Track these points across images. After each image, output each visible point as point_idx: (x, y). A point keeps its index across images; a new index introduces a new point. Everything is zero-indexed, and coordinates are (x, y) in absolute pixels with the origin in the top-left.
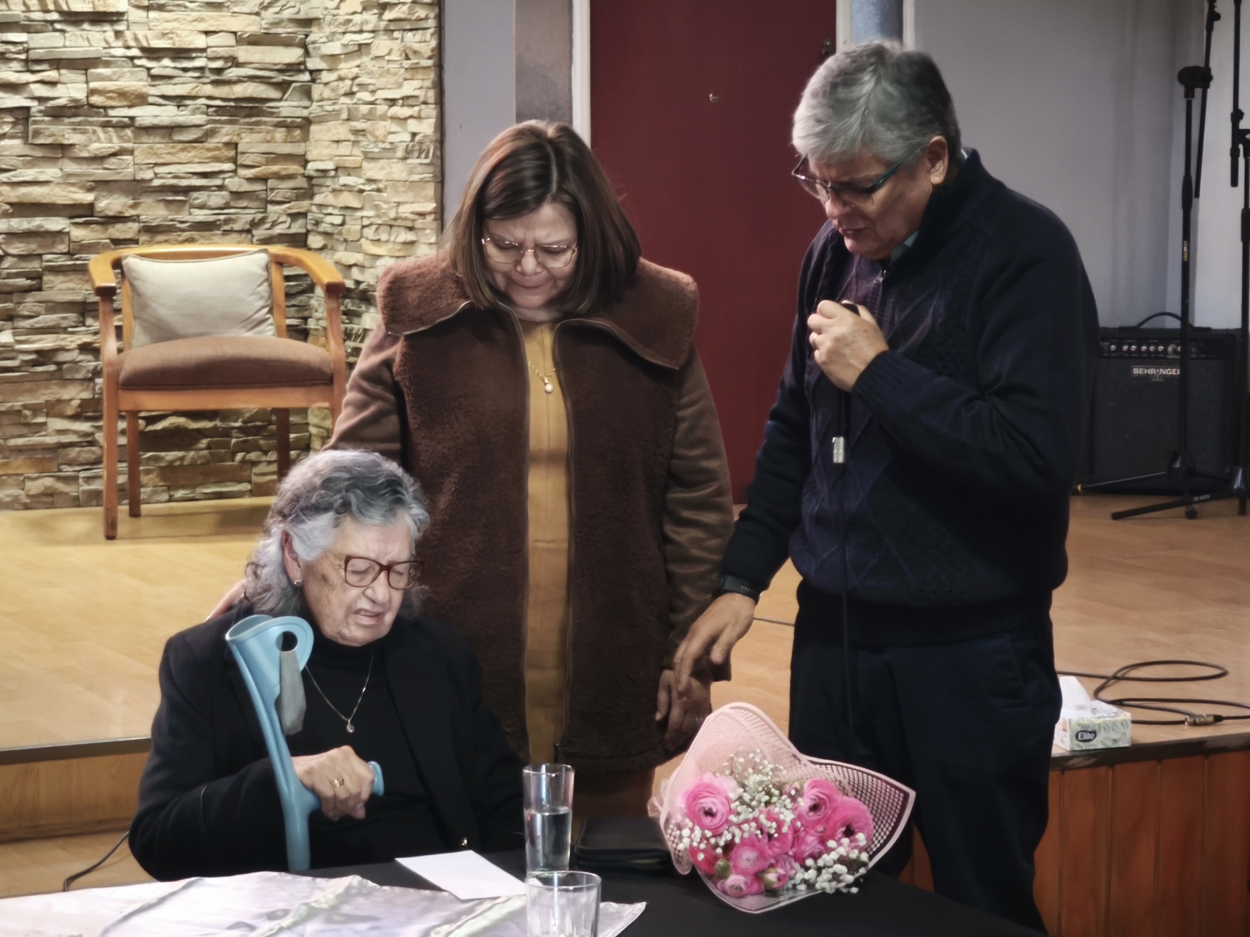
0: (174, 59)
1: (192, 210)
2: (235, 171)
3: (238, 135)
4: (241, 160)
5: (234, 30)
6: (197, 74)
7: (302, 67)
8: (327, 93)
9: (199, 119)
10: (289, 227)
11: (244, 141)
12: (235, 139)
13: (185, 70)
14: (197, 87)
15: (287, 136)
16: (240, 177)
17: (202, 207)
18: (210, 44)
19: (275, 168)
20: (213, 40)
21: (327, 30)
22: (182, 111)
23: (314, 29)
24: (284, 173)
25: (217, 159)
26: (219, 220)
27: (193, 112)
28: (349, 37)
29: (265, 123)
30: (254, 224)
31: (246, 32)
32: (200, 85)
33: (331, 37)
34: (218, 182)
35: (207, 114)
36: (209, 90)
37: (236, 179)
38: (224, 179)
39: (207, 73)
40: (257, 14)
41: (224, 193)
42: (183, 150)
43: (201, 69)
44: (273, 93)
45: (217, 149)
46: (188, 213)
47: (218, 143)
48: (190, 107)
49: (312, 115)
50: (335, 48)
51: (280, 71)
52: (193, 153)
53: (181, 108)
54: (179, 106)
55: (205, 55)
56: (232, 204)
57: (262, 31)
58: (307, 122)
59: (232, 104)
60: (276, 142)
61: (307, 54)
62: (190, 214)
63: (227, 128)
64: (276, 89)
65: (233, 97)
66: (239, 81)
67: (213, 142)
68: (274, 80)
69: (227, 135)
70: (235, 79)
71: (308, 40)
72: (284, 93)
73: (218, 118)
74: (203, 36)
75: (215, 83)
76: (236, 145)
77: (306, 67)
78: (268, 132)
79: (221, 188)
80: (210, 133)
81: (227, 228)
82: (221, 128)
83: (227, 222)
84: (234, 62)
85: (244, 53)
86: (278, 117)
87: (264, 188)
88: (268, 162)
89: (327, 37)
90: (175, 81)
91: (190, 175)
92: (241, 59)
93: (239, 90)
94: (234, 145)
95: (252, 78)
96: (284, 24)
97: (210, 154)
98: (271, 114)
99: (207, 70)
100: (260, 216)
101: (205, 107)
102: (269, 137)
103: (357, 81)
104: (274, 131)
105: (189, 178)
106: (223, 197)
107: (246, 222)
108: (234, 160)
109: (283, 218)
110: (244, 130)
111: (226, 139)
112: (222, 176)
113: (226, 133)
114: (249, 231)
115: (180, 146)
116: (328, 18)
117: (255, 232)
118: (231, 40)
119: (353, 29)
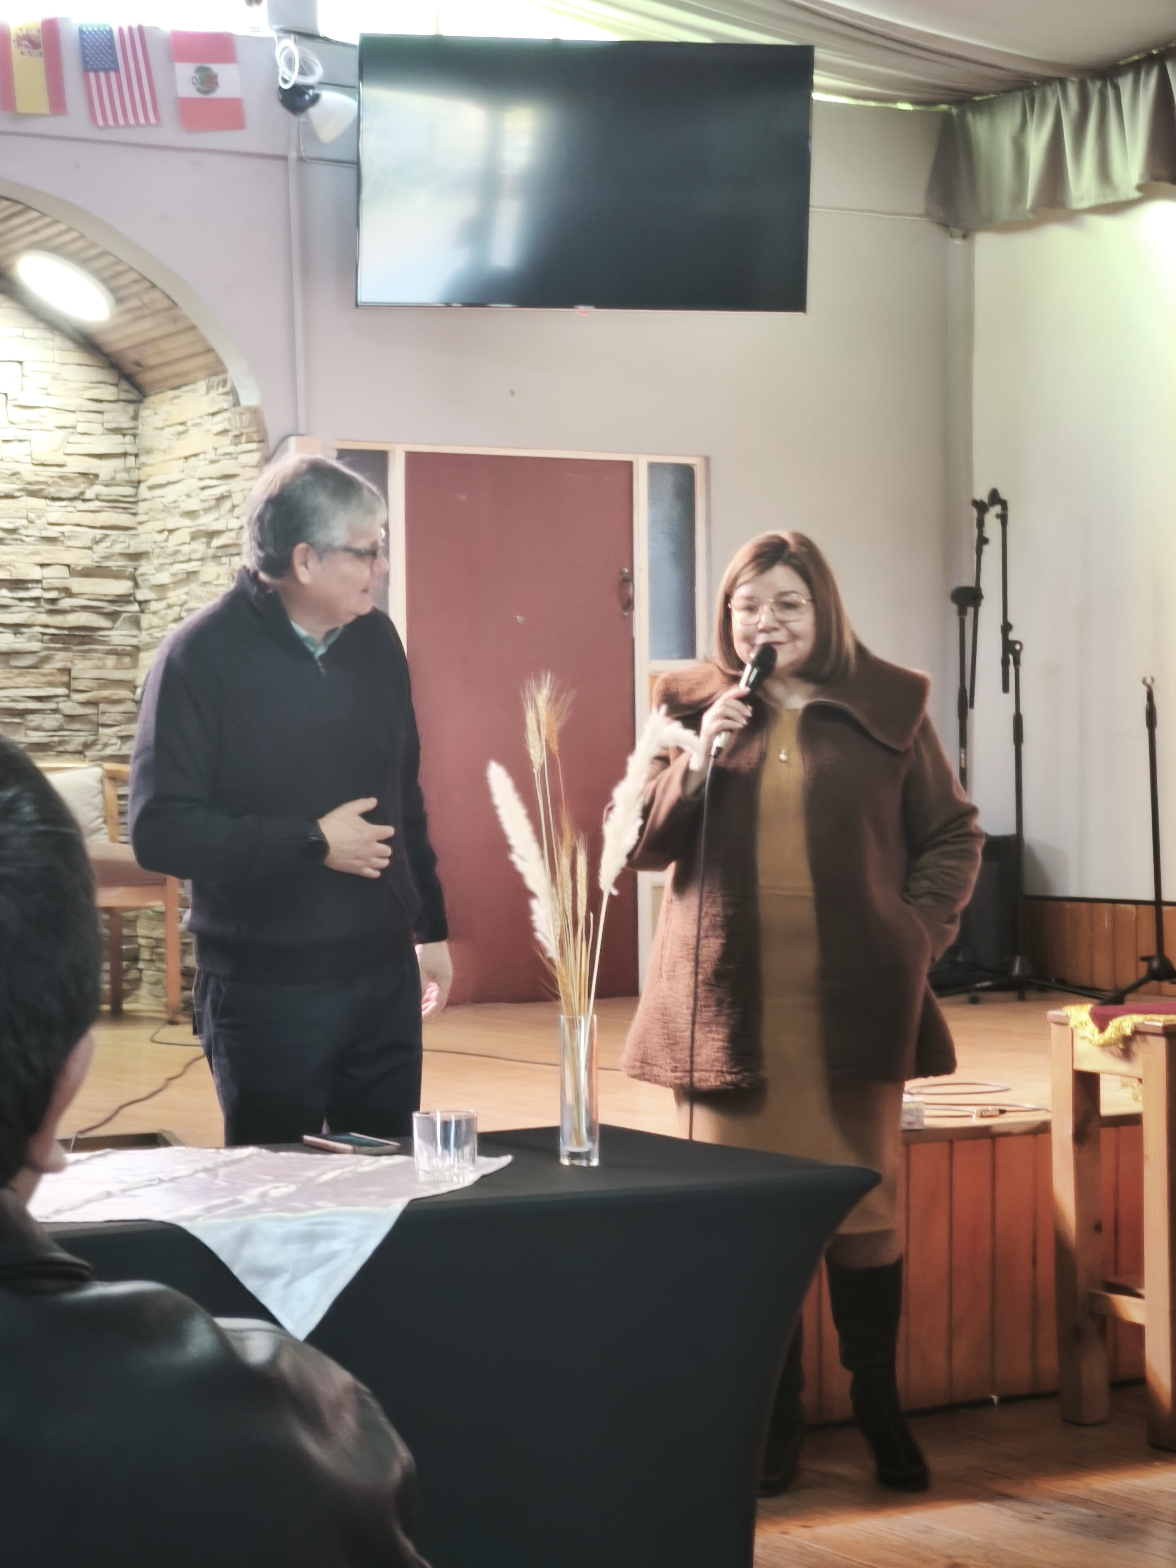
0: (11, 589)
1: (28, 732)
2: (68, 696)
3: (71, 662)
4: (75, 685)
5: (68, 562)
6: (32, 604)
7: (132, 598)
8: (155, 621)
9: (35, 646)
10: (120, 749)
11: (76, 667)
12: (69, 665)
13: (21, 600)
14: (33, 616)
15: (117, 663)
16: (73, 701)
17: (36, 729)
18: (45, 576)
19: (106, 693)
20: (47, 572)
21: (156, 562)
22: (18, 638)
23: (143, 562)
24: (115, 697)
25: (51, 684)
26: (54, 742)
27: (30, 639)
28: (177, 567)
29: (96, 651)
30: (87, 746)
31: (78, 565)
32: (36, 614)
33: (160, 568)
34: (52, 705)
35: (42, 642)
36: (44, 618)
37: (70, 704)
38: (57, 703)
39: (43, 603)
40: (90, 548)
41: (58, 716)
42: (19, 675)
43: (36, 599)
44: (103, 622)
45: (51, 674)
46: (23, 734)
47: (53, 669)
48: (26, 635)
49: (141, 643)
50: (164, 578)
51: (111, 602)
52: (29, 678)
53: (18, 635)
54: (15, 634)
55: (40, 585)
56: (66, 727)
57: (94, 564)
58: (137, 649)
59: (66, 632)
60: (107, 669)
61: (136, 585)
62: (26, 735)
63: (61, 655)
64: (108, 619)
65: (66, 625)
66: (73, 610)
67: (48, 668)
68: (105, 611)
69: (62, 661)
70: (68, 608)
71: (138, 572)
72: (114, 621)
73: (52, 645)
74: (39, 568)
75: (51, 612)
76: (69, 671)
77: (135, 598)
78: (100, 659)
79: (55, 711)
80: (46, 660)
81: (61, 749)
82: (56, 654)
83: (61, 743)
84: (68, 592)
85: (77, 585)
86: (109, 645)
87: (95, 711)
88: (100, 688)
89: (156, 569)
90: (13, 609)
91: (26, 699)
92: (75, 590)
93: (74, 619)
94: (67, 671)
95: (85, 608)
96: (114, 558)
97: (45, 679)
98: (102, 642)
99: (42, 600)
100: (92, 738)
101: (40, 635)
102: (100, 664)
103: (186, 607)
104: (106, 659)
105: (26, 702)
106: (57, 720)
107: (79, 745)
108: (67, 685)
109: (114, 740)
110: (77, 657)
111: (60, 665)
112: (56, 700)
113: (60, 659)
114: (80, 753)
115: (17, 671)
116: (157, 551)
117: (87, 753)
118: (65, 572)
119: (182, 559)
